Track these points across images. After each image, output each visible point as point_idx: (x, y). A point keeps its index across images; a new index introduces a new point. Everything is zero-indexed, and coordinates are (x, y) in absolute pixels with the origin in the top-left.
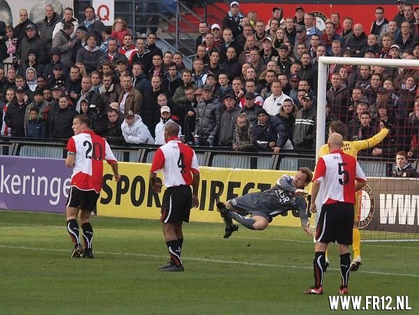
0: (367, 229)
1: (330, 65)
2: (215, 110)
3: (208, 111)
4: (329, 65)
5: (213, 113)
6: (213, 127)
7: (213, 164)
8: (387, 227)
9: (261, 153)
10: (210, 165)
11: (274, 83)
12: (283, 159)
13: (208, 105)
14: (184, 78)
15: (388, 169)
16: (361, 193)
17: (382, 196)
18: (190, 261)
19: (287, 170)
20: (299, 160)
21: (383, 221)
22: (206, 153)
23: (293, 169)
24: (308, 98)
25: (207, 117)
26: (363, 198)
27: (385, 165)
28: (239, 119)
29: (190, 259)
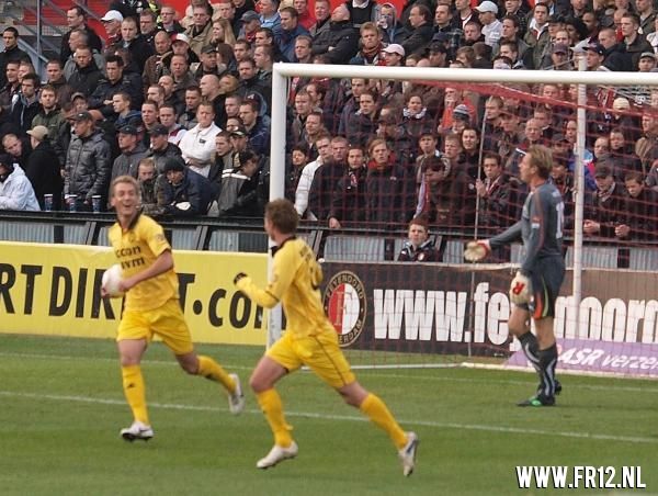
0: (354, 347)
1: (292, 78)
2: (95, 153)
3: (85, 154)
4: (289, 78)
5: (93, 157)
6: (93, 181)
7: (100, 242)
8: (387, 345)
9: (178, 223)
10: (95, 242)
11: (201, 106)
12: (214, 233)
13: (87, 144)
14: (43, 100)
15: (388, 249)
16: (343, 289)
17: (378, 293)
18: (65, 401)
19: (221, 250)
20: (240, 235)
21: (380, 334)
22: (88, 223)
23: (231, 248)
24: (239, 133)
25: (83, 164)
26: (346, 296)
27: (383, 242)
28: (143, 167)
29: (63, 398)
